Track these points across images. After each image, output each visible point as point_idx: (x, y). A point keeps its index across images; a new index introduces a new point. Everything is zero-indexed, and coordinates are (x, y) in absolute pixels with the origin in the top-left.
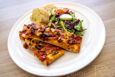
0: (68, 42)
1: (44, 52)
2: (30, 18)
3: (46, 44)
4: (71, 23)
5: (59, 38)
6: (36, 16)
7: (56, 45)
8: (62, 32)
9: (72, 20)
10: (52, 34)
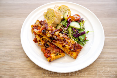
0: (70, 49)
1: (50, 51)
2: (44, 14)
3: (52, 45)
4: (78, 32)
5: (64, 44)
6: (50, 15)
7: (60, 48)
8: (68, 39)
9: (79, 30)
10: (59, 38)
